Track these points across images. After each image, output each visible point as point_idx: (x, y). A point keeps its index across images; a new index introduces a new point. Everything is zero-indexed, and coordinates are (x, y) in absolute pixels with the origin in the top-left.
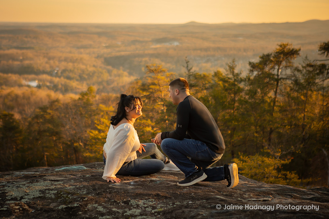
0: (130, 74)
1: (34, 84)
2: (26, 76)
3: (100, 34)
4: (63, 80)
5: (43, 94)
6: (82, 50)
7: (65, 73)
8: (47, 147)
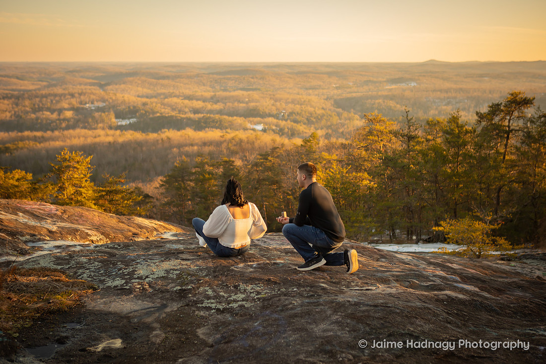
0: (361, 117)
1: (260, 127)
2: (251, 119)
3: (330, 74)
4: (289, 124)
5: (268, 139)
6: (311, 91)
7: (292, 116)
8: (266, 197)
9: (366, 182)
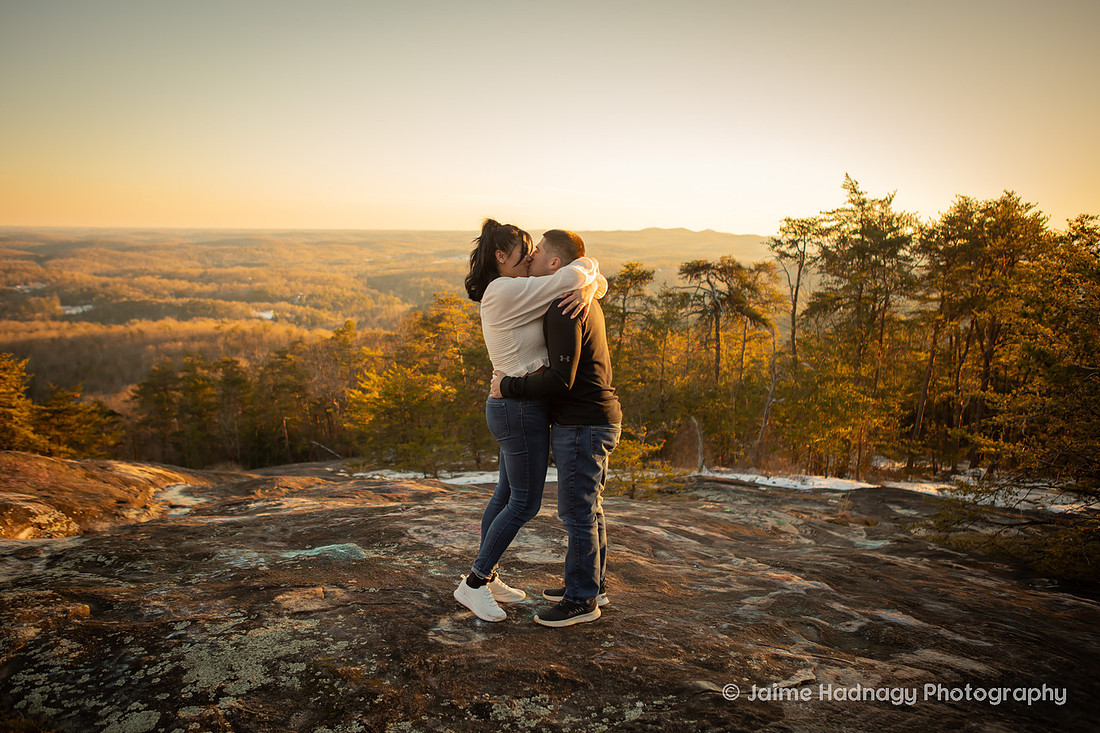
0: (404, 301)
1: (269, 315)
2: (257, 304)
3: (361, 245)
4: (309, 310)
5: (280, 330)
6: (336, 267)
7: (312, 300)
8: (286, 409)
9: (438, 387)
